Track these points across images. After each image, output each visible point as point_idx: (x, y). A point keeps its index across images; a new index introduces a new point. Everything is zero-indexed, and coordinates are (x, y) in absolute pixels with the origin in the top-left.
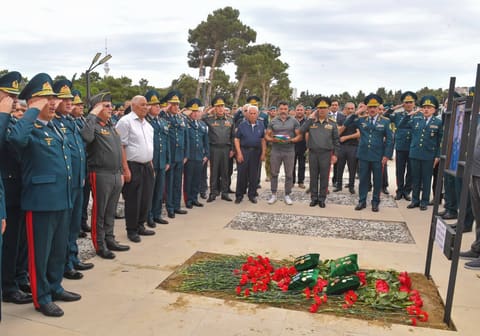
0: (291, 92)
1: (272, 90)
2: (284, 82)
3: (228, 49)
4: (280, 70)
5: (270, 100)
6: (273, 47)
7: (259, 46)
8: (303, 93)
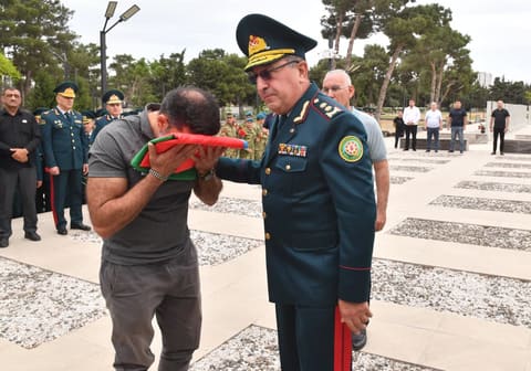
0: (475, 75)
1: (447, 73)
2: (464, 62)
3: (376, 12)
4: (457, 43)
5: (443, 86)
6: (442, 8)
7: (420, 7)
8: (497, 79)
